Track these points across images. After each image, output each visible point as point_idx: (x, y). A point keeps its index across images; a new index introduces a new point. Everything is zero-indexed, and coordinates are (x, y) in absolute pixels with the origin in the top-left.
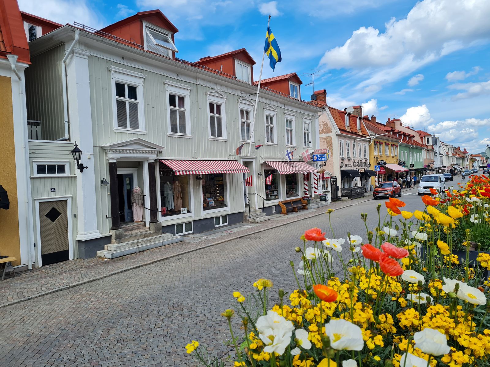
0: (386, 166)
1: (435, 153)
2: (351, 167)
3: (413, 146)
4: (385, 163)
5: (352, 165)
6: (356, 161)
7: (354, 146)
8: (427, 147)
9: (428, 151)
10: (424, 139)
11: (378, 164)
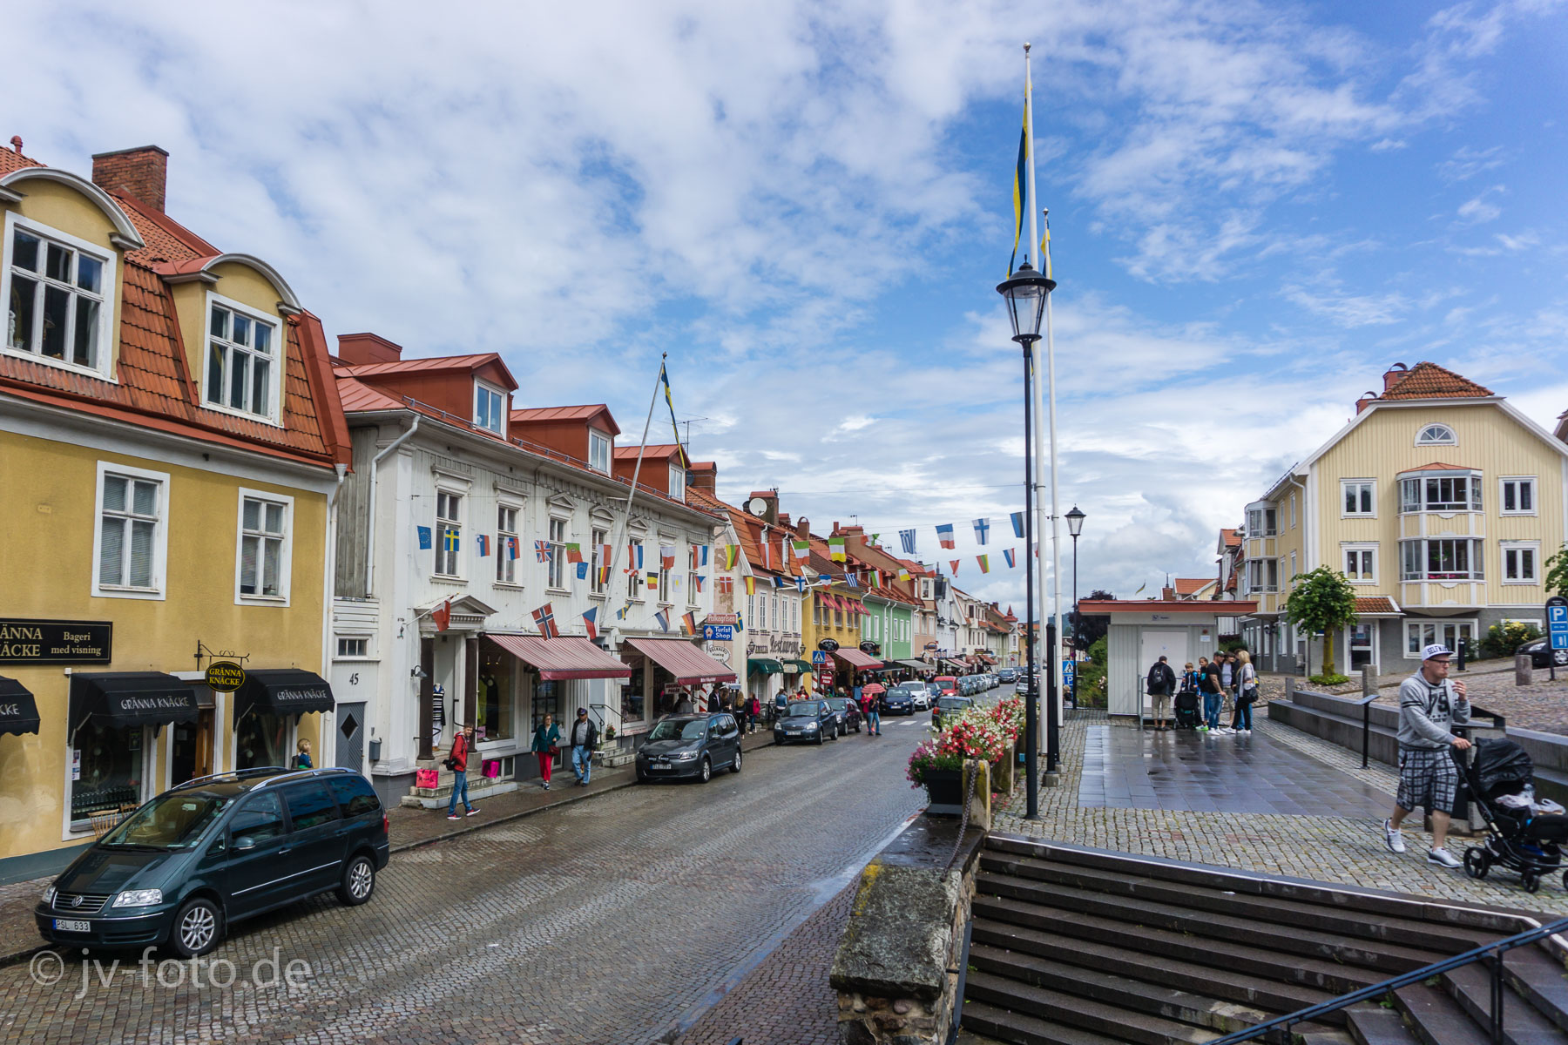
0: (838, 652)
1: (939, 621)
2: (766, 652)
3: (892, 604)
4: (836, 647)
5: (769, 648)
6: (777, 639)
7: (775, 604)
8: (923, 605)
9: (925, 614)
10: (916, 584)
11: (821, 646)
